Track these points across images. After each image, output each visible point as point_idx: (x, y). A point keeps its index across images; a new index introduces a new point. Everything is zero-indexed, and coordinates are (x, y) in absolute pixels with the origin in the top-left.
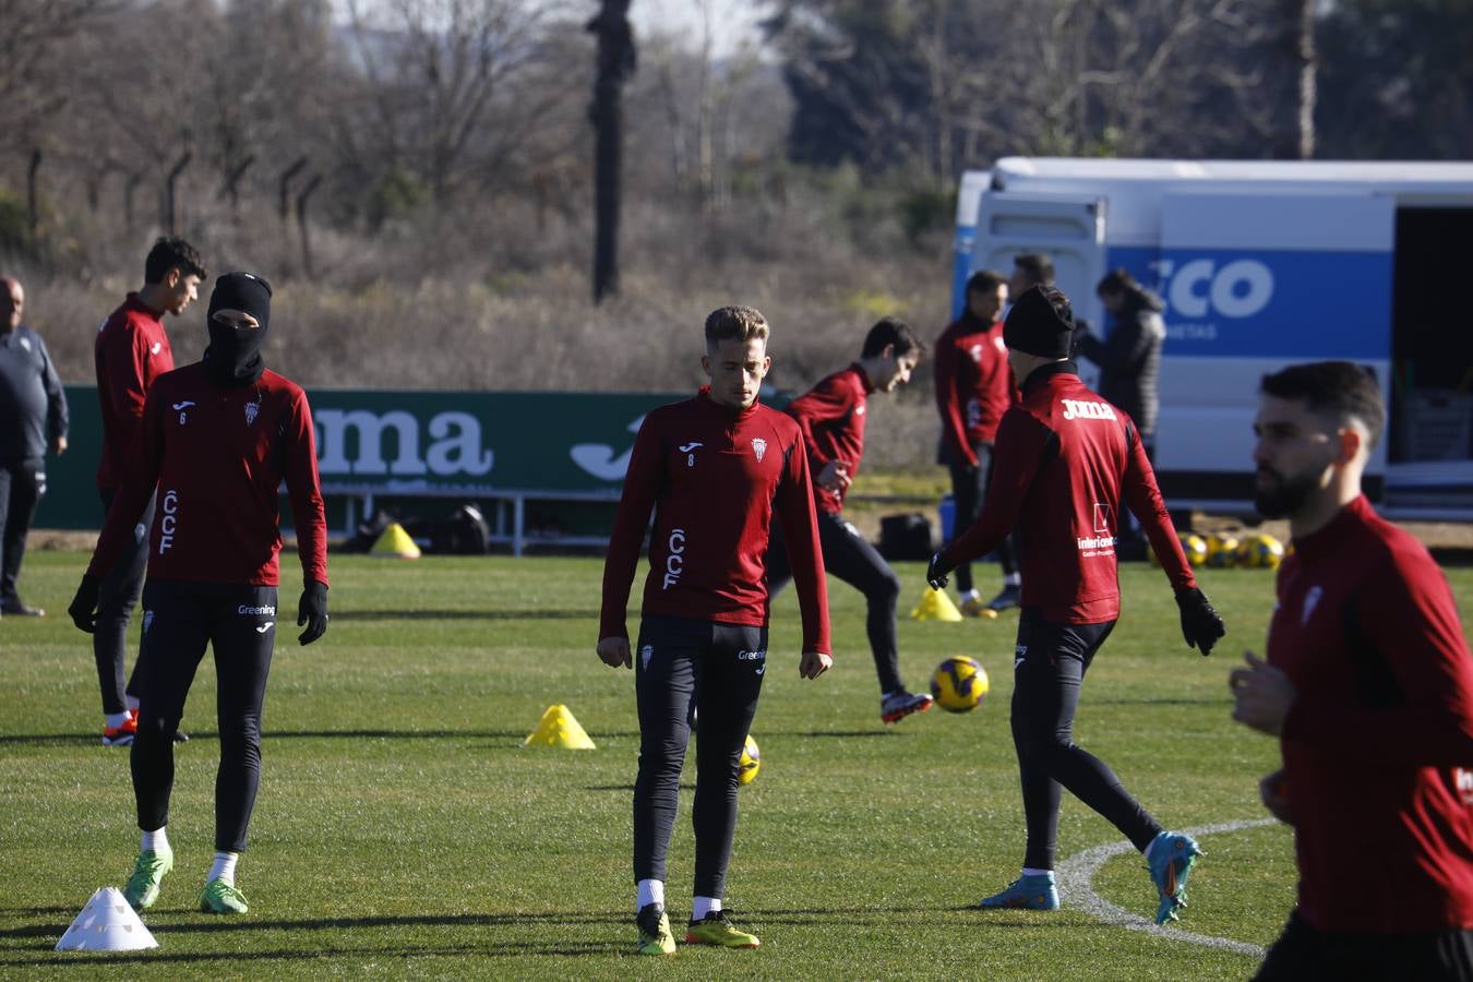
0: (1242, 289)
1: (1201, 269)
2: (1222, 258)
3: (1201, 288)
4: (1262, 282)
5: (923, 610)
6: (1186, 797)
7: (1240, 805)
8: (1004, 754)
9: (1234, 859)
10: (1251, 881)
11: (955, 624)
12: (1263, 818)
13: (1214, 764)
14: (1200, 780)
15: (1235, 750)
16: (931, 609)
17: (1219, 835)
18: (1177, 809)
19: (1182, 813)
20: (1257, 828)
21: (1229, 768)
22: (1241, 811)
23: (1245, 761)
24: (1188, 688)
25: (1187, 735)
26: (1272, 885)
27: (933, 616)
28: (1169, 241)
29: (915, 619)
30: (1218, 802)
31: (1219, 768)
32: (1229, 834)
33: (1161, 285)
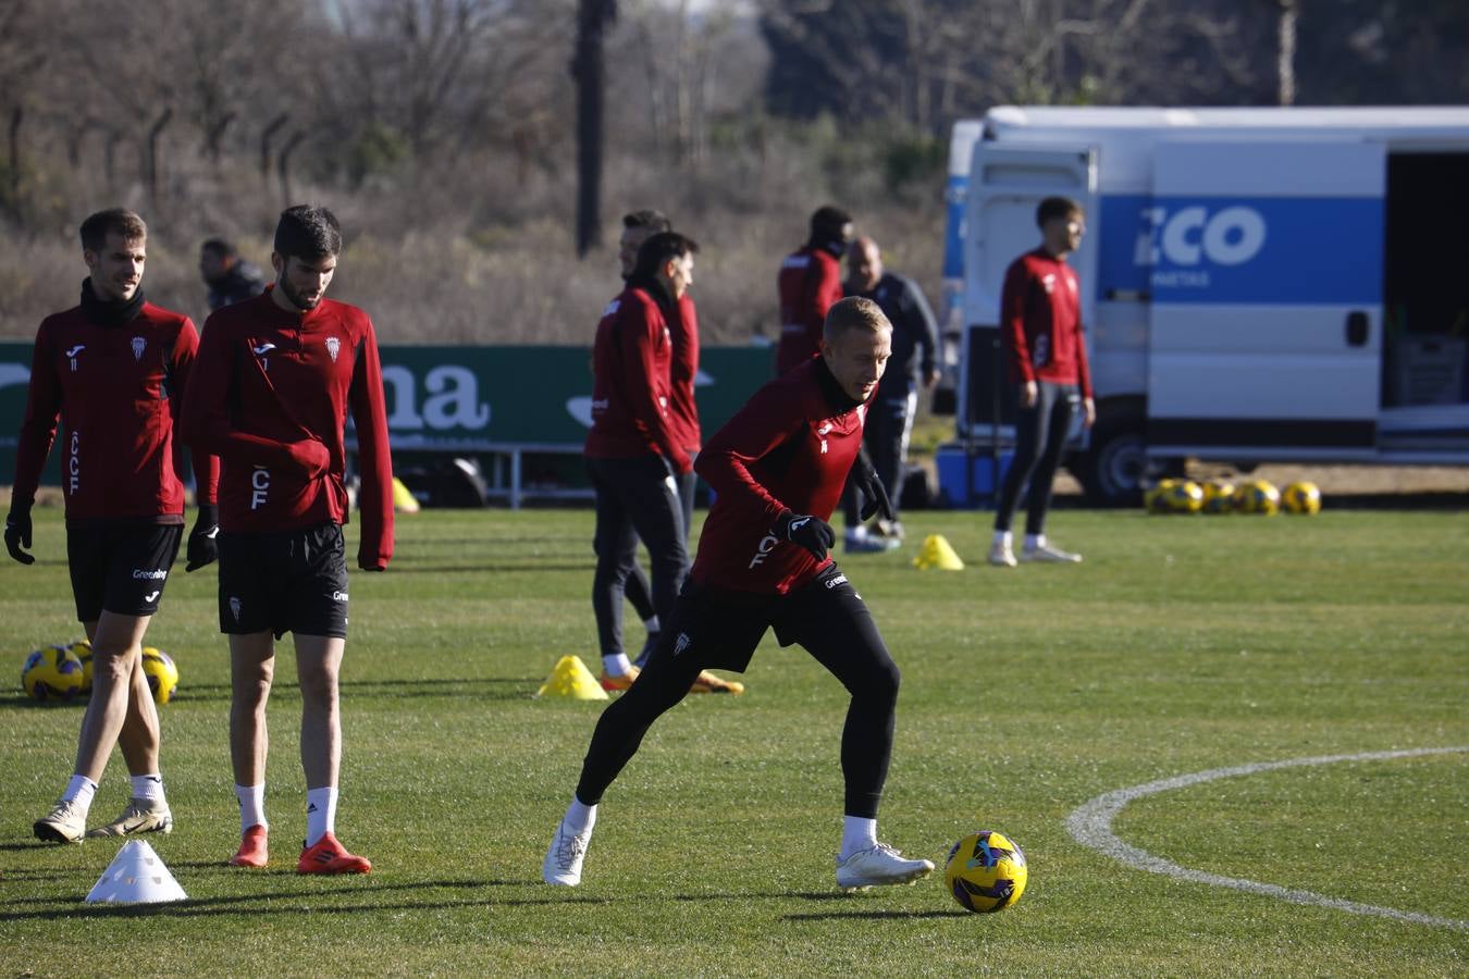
0: (1234, 236)
1: (1194, 216)
2: (1214, 205)
3: (1194, 236)
4: (1254, 229)
5: (924, 559)
6: (1199, 742)
7: (1255, 748)
8: (1015, 700)
9: (1252, 802)
10: (1270, 823)
11: (957, 573)
12: (1277, 761)
13: (1225, 708)
14: (1212, 724)
15: (1244, 694)
16: (932, 558)
17: (1235, 778)
18: (1192, 753)
19: (1196, 757)
20: (1272, 771)
21: (1240, 712)
22: (1255, 754)
23: (1254, 705)
24: (1193, 634)
25: (1197, 679)
26: (1291, 827)
27: (934, 564)
28: (1161, 189)
29: (917, 568)
30: (1232, 745)
31: (1232, 712)
32: (1245, 777)
33: (1154, 234)
